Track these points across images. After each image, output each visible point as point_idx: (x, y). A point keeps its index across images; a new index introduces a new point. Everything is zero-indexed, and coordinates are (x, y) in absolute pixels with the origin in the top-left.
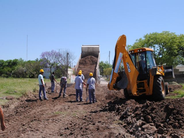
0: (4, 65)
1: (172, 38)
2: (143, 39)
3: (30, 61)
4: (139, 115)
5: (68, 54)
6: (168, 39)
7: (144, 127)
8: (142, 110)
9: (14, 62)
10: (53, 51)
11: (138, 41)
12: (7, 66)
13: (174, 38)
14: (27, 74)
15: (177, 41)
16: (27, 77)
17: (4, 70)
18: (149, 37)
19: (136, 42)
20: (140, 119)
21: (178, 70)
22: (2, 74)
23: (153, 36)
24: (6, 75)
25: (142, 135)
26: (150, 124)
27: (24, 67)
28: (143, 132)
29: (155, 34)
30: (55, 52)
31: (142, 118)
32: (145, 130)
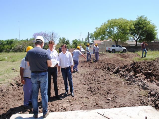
0: (4, 43)
1: (126, 22)
2: (107, 23)
3: (23, 40)
4: (129, 69)
5: (52, 34)
6: (123, 23)
7: (137, 75)
8: (132, 66)
9: (11, 41)
10: (42, 32)
11: (103, 25)
12: (6, 44)
13: (127, 22)
14: (23, 50)
15: (129, 24)
16: (23, 52)
17: (5, 47)
18: (111, 22)
19: (102, 25)
20: (131, 71)
21: (127, 43)
22: (3, 50)
23: (114, 21)
24: (6, 51)
25: (137, 80)
26: (141, 74)
27: (20, 45)
28: (137, 79)
29: (115, 20)
30: (43, 33)
31: (132, 71)
32: (139, 77)
